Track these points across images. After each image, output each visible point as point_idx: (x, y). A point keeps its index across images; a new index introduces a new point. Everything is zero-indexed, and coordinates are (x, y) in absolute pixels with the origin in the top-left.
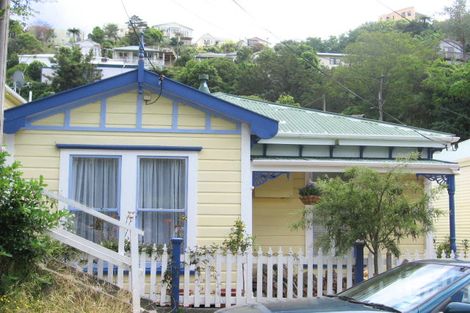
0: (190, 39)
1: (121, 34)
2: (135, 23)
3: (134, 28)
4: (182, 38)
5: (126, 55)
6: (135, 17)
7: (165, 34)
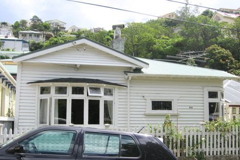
0: (65, 28)
1: (28, 25)
2: (35, 19)
3: (35, 22)
4: (60, 28)
5: (25, 35)
6: (35, 17)
7: (51, 25)
